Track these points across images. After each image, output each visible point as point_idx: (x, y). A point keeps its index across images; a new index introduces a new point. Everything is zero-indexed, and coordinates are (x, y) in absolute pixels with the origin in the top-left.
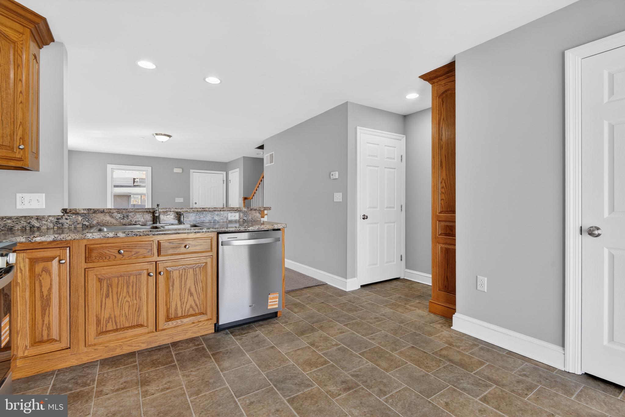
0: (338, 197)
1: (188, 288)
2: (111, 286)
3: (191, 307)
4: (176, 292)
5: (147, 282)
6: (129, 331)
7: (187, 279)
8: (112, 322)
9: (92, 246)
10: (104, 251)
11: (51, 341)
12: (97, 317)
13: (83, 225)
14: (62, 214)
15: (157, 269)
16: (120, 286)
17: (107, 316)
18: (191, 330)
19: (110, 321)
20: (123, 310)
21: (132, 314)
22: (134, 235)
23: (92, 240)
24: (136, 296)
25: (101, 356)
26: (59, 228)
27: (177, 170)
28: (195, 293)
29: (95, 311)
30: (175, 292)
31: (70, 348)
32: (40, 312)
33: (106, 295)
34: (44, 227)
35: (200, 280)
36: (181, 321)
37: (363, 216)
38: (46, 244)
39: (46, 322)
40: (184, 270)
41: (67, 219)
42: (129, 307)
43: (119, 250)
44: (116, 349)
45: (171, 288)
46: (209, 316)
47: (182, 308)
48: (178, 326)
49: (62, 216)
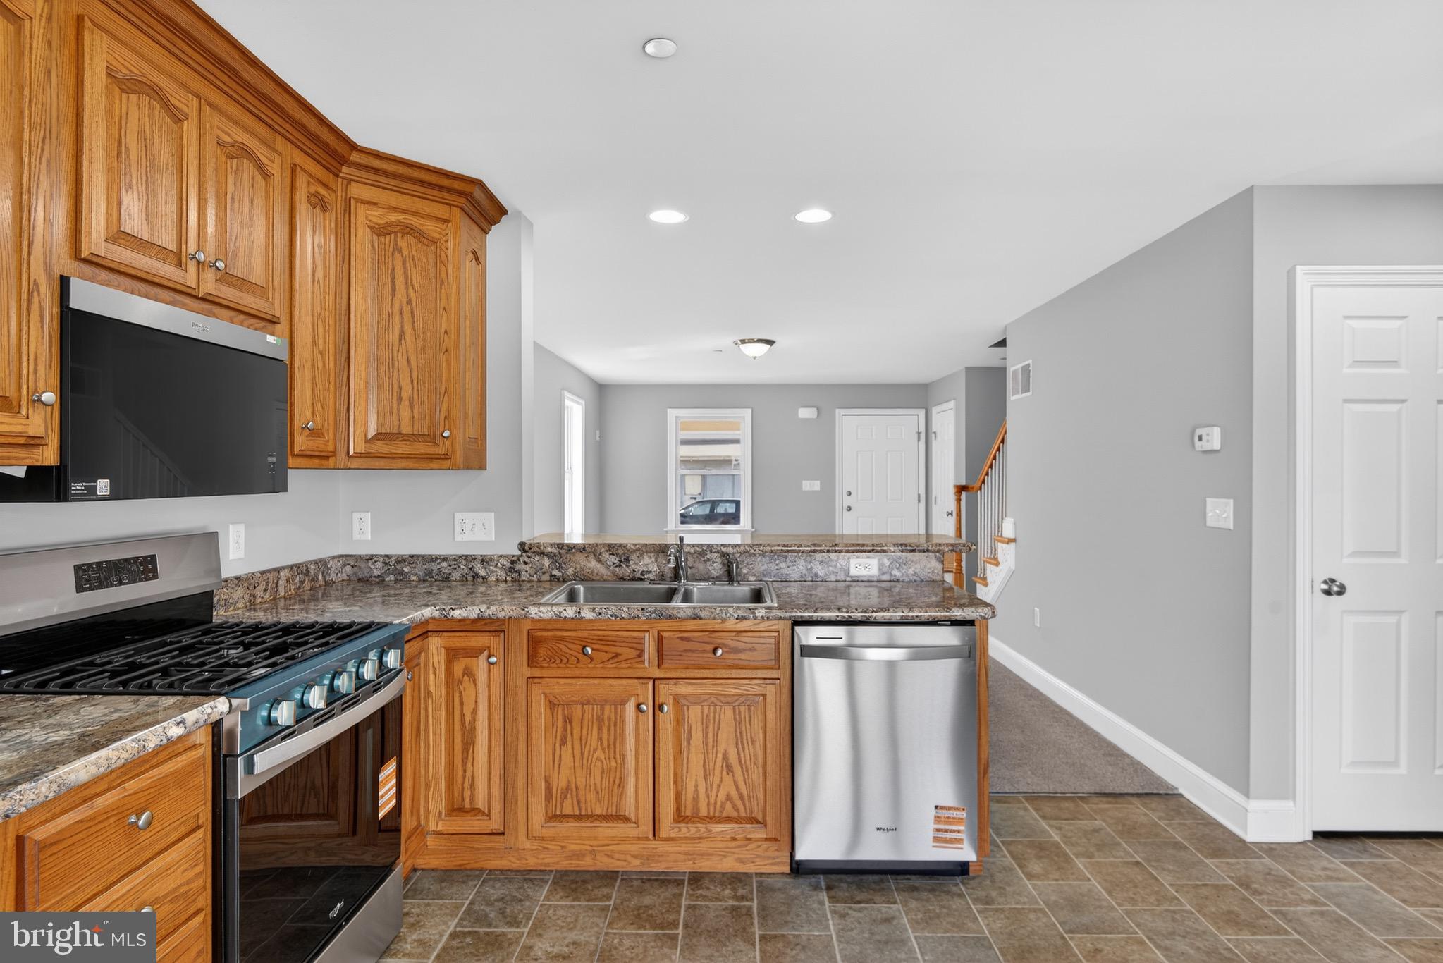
0: (1220, 513)
1: (721, 751)
2: (571, 722)
3: (729, 798)
4: (695, 758)
5: (637, 723)
6: (602, 825)
7: (719, 729)
8: (572, 798)
9: (539, 634)
10: (558, 645)
11: (475, 811)
12: (546, 781)
13: (551, 576)
14: (520, 553)
15: (657, 698)
16: (585, 723)
17: (563, 784)
18: (734, 853)
19: (569, 796)
20: (592, 778)
21: (607, 789)
22: (611, 615)
23: (538, 621)
24: (615, 752)
25: (558, 863)
26: (514, 581)
27: (805, 413)
28: (737, 769)
29: (543, 769)
30: (693, 756)
31: (503, 834)
32: (461, 751)
33: (562, 739)
34: (493, 578)
35: (749, 737)
36: (706, 828)
37: (1325, 582)
38: (468, 622)
39: (469, 774)
40: (712, 708)
41: (526, 563)
42: (603, 772)
43: (584, 647)
44: (584, 855)
45: (685, 744)
46: (771, 830)
47: (708, 797)
48: (700, 838)
49: (519, 557)
